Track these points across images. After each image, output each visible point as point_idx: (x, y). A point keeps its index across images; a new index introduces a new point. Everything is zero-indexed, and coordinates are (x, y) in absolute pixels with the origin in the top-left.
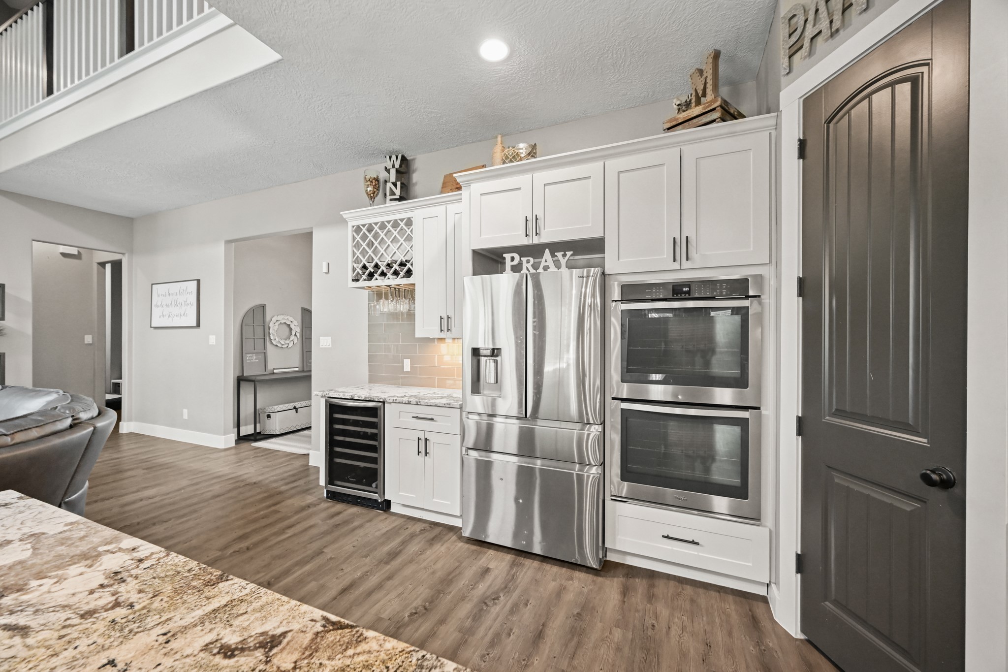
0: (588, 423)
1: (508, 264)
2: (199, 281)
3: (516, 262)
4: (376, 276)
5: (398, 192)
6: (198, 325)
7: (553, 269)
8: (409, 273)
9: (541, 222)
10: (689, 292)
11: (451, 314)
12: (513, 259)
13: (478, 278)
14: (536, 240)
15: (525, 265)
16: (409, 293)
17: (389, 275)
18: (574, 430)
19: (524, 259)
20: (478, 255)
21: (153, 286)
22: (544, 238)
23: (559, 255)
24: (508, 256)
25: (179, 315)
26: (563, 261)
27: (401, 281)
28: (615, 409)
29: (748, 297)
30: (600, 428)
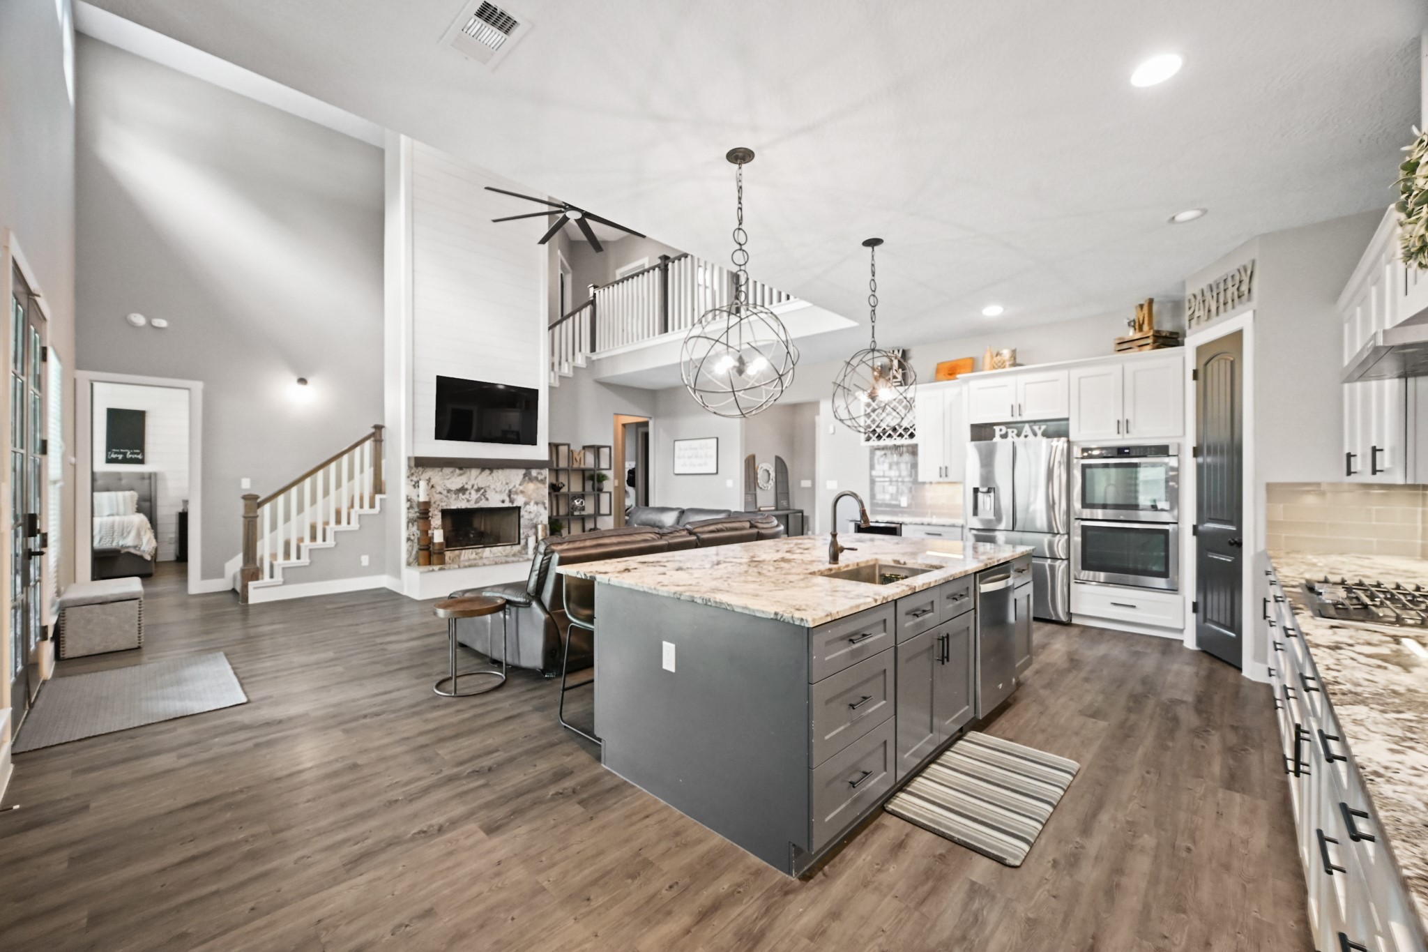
0: (1058, 533)
1: (998, 433)
2: (717, 439)
3: (1003, 432)
4: (884, 437)
5: (900, 378)
6: (717, 473)
7: (1031, 436)
8: (912, 436)
9: (1022, 408)
10: (1128, 453)
11: (948, 465)
12: (1001, 430)
13: (973, 443)
14: (1019, 419)
15: (1010, 434)
16: (913, 450)
17: (895, 437)
18: (1046, 538)
19: (1010, 431)
20: (974, 427)
21: (676, 443)
22: (1024, 418)
23: (1036, 428)
24: (997, 428)
25: (700, 465)
26: (1039, 433)
27: (906, 441)
28: (1077, 526)
29: (1168, 456)
30: (1066, 537)
